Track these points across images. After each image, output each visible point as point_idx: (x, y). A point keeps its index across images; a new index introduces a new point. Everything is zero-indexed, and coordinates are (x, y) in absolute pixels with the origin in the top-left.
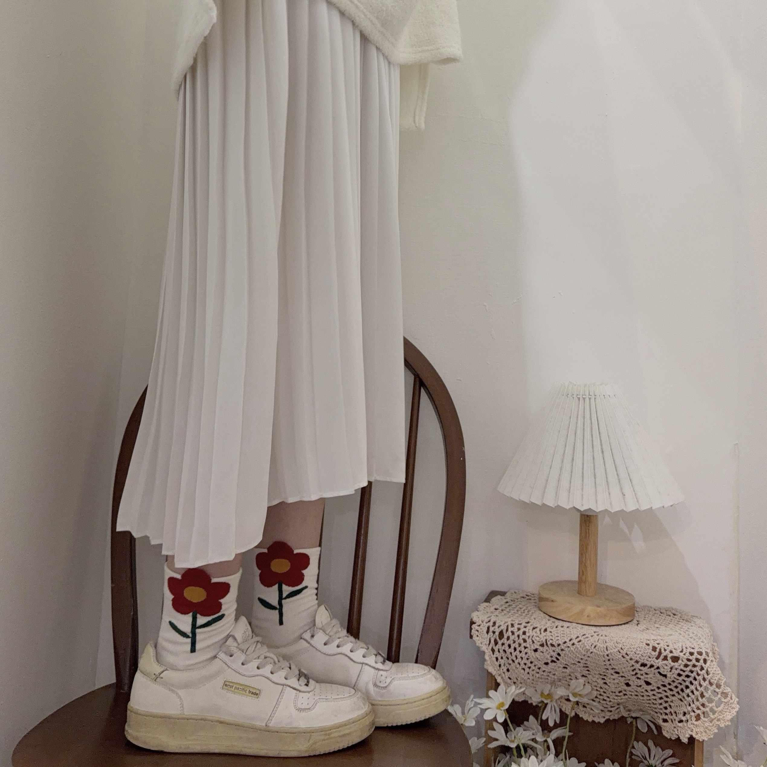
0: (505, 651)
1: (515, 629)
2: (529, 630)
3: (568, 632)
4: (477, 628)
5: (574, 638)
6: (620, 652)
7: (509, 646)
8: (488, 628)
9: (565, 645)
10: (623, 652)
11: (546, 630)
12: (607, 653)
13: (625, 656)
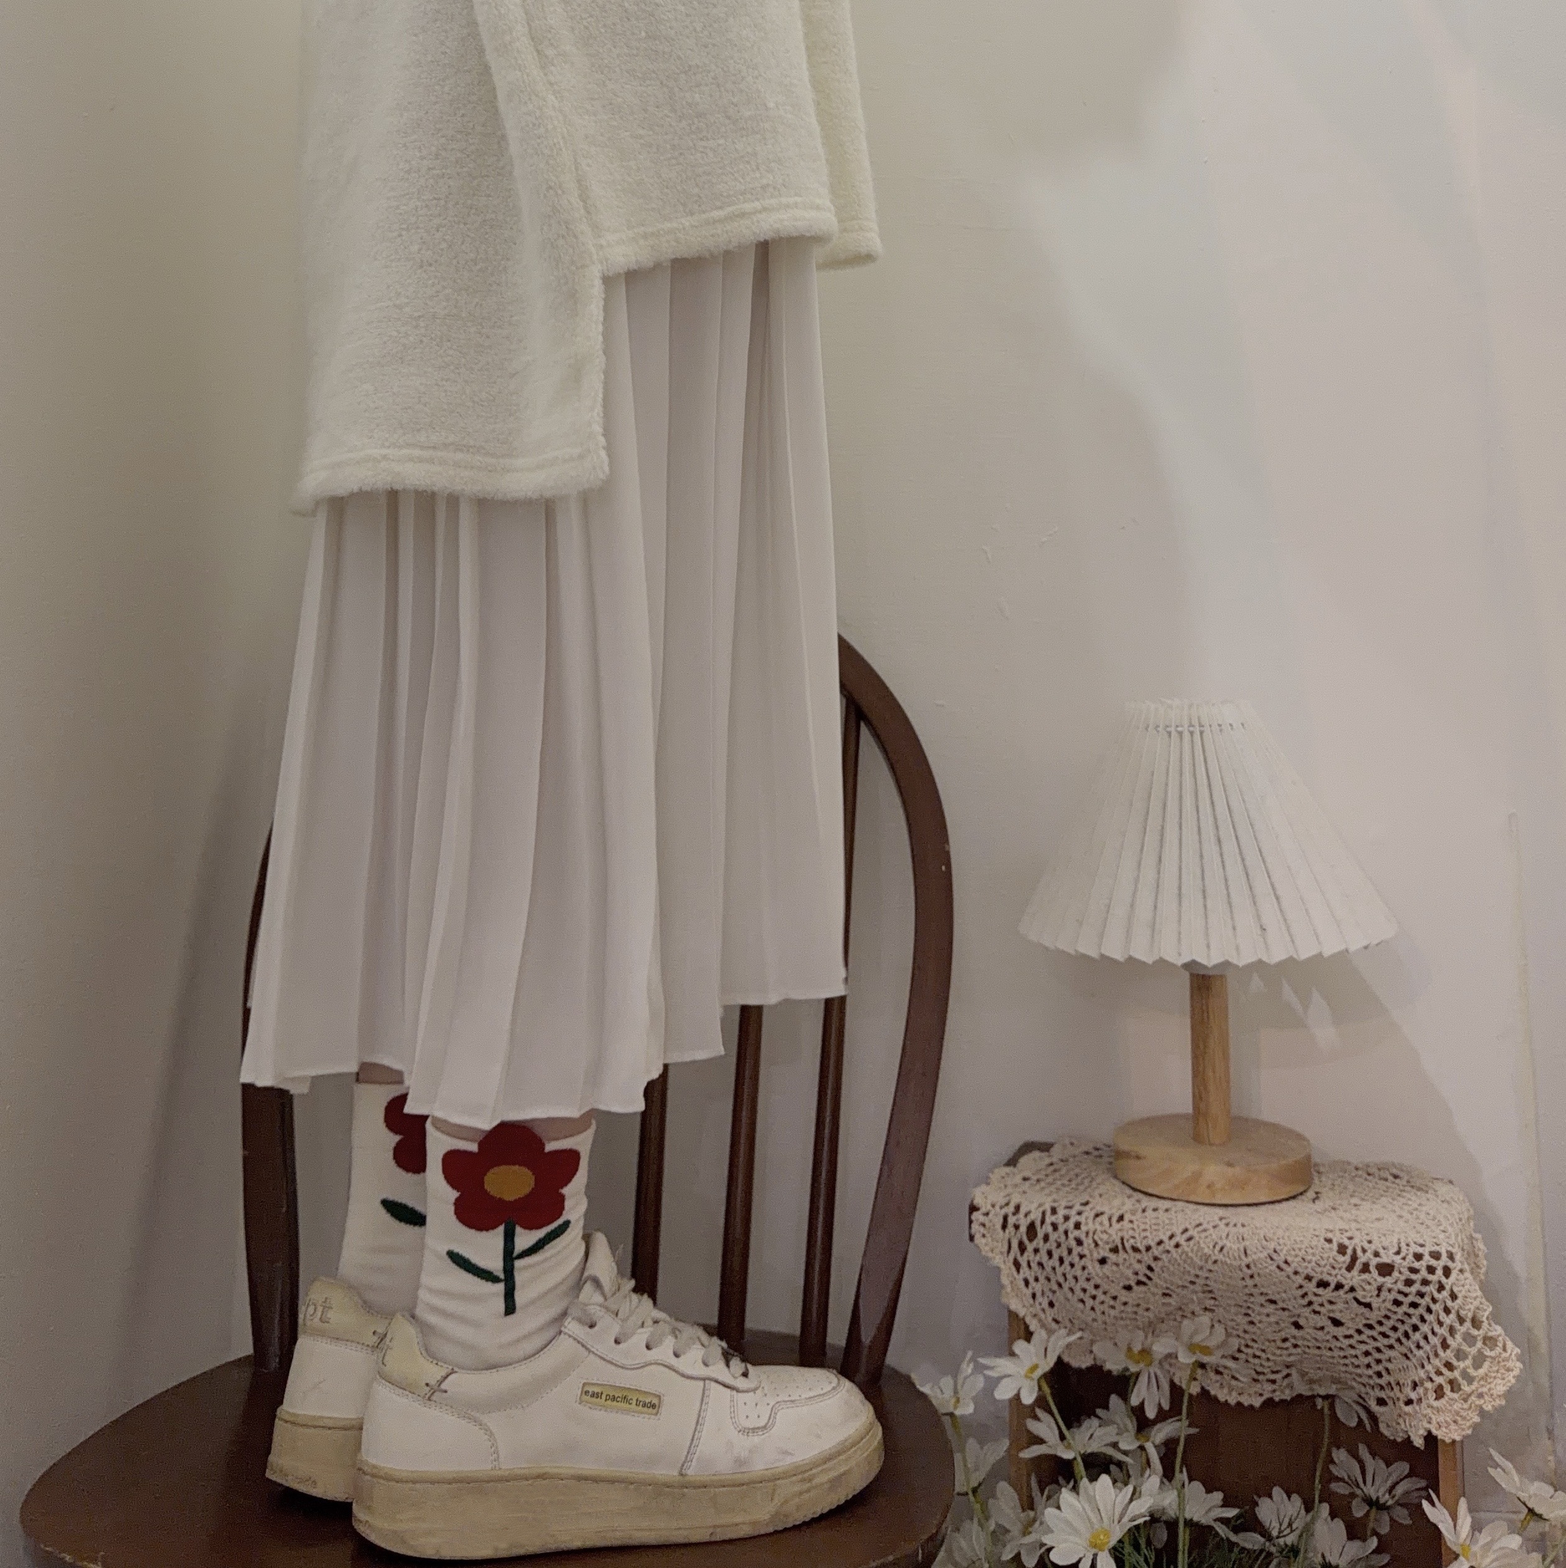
0: (1040, 1264)
1: (1059, 1218)
2: (1087, 1218)
3: (1167, 1221)
4: (982, 1219)
5: (1178, 1231)
6: (1272, 1259)
7: (1050, 1254)
8: (1005, 1218)
9: (1161, 1248)
10: (1279, 1260)
11: (1121, 1218)
12: (1246, 1261)
13: (1284, 1266)
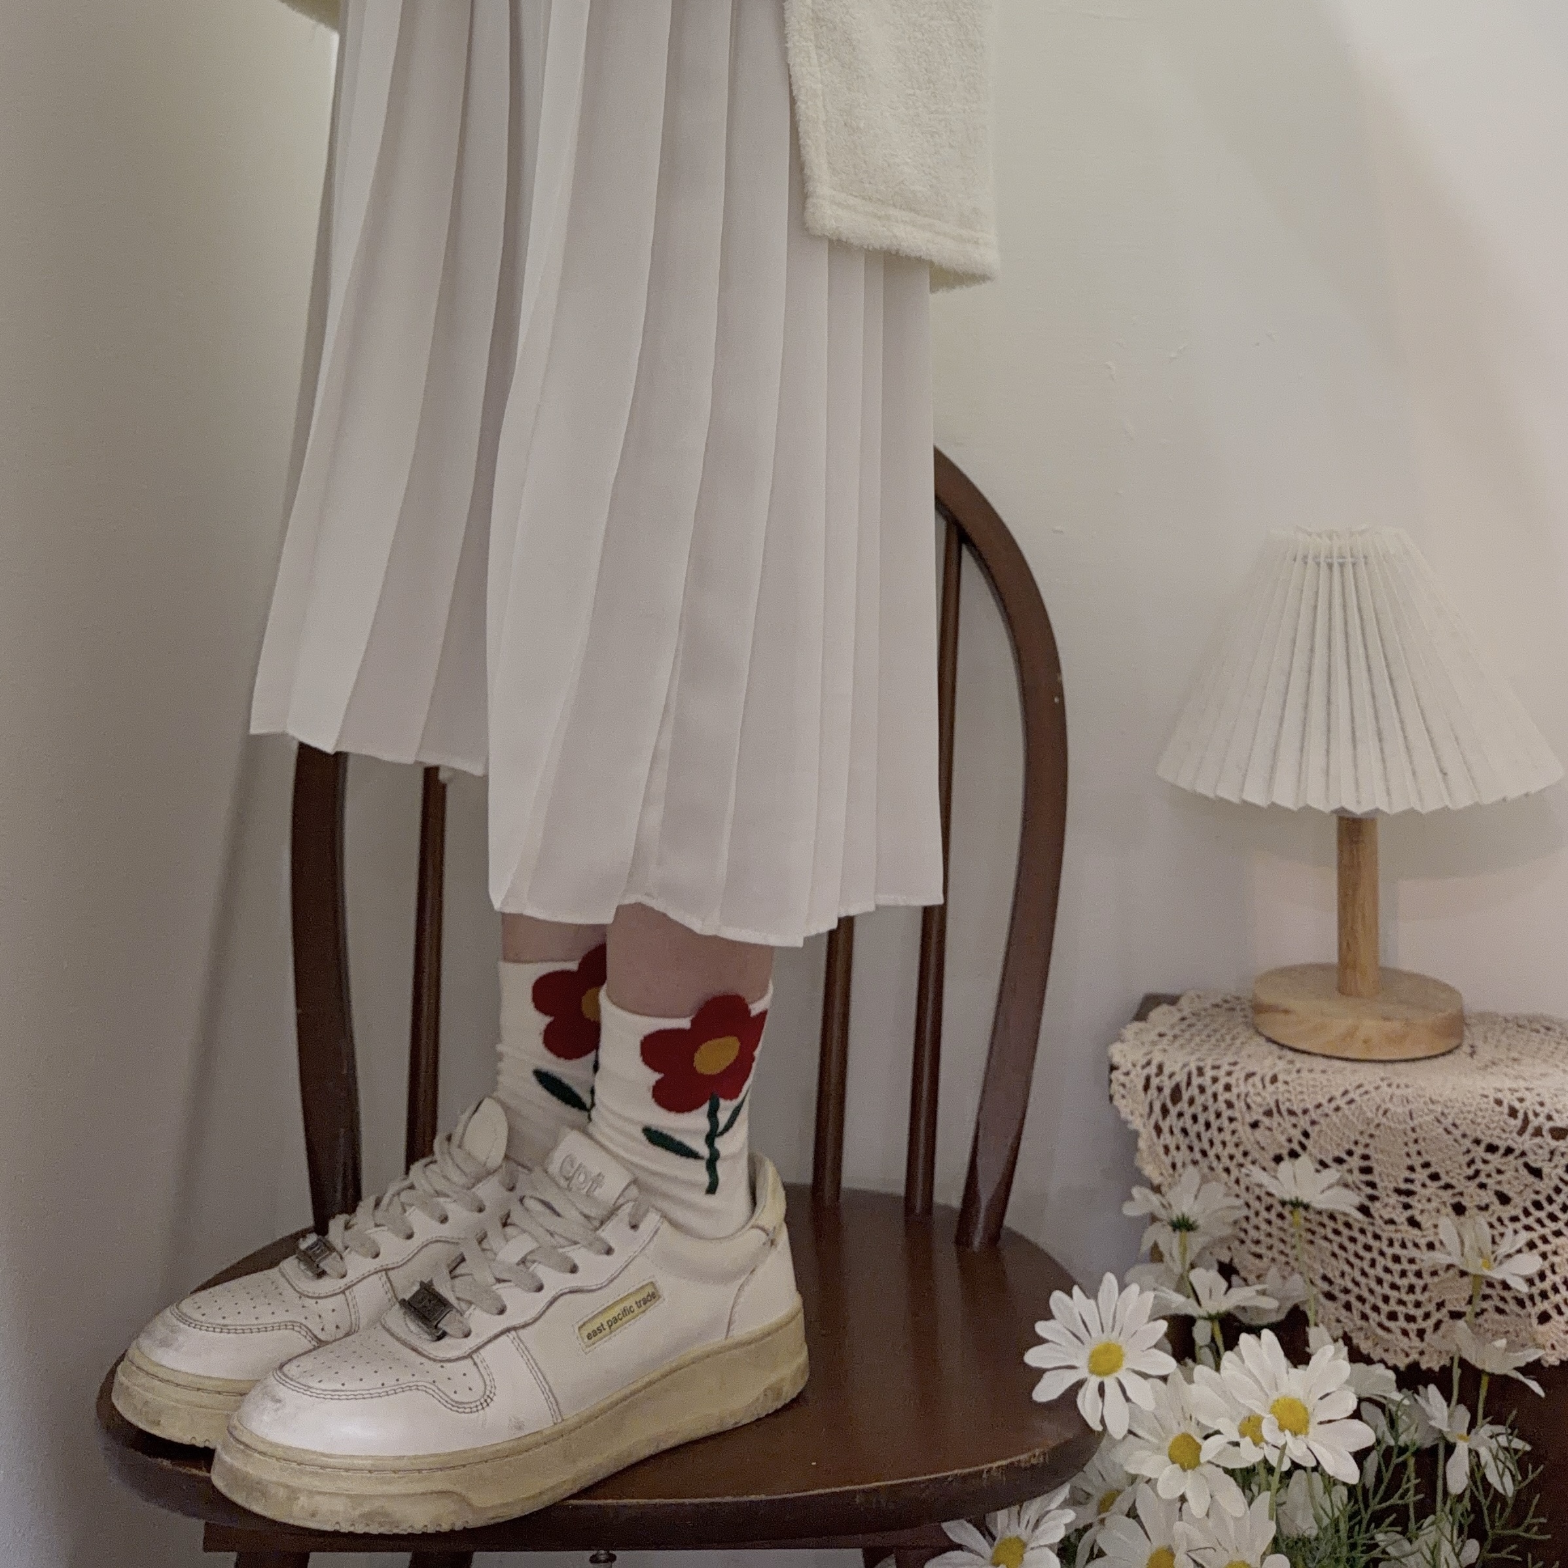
0: (1185, 1131)
1: (1206, 1080)
2: (1238, 1080)
3: (1325, 1083)
4: (1122, 1078)
5: (1338, 1094)
7: (1195, 1118)
8: (1148, 1079)
9: (1319, 1111)
10: (1447, 1122)
11: (1274, 1079)
12: (1411, 1124)
13: (1452, 1129)
